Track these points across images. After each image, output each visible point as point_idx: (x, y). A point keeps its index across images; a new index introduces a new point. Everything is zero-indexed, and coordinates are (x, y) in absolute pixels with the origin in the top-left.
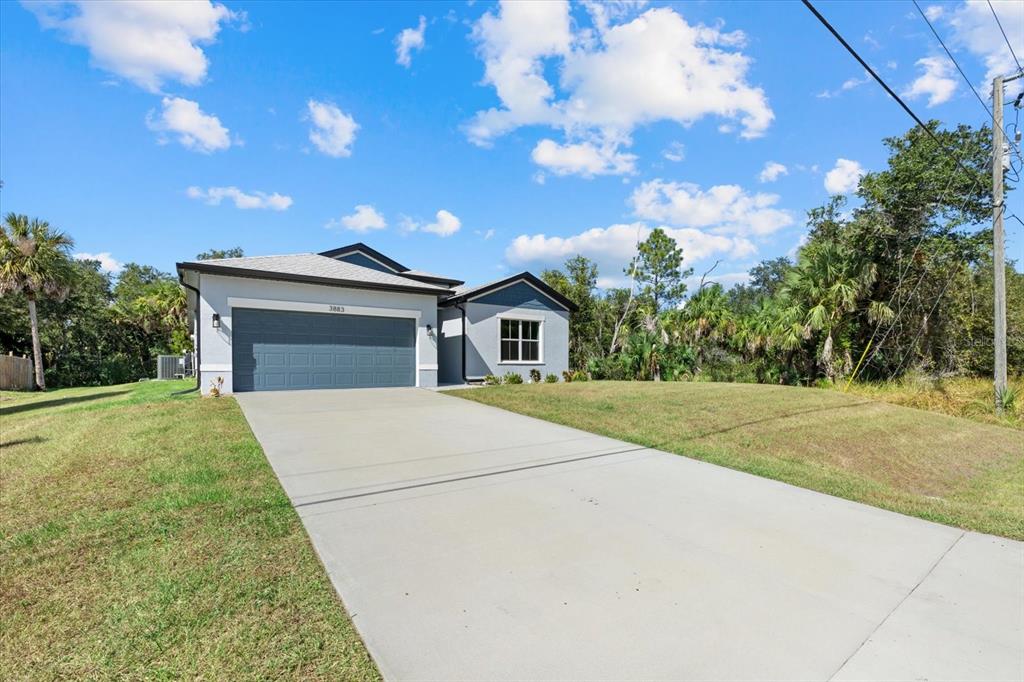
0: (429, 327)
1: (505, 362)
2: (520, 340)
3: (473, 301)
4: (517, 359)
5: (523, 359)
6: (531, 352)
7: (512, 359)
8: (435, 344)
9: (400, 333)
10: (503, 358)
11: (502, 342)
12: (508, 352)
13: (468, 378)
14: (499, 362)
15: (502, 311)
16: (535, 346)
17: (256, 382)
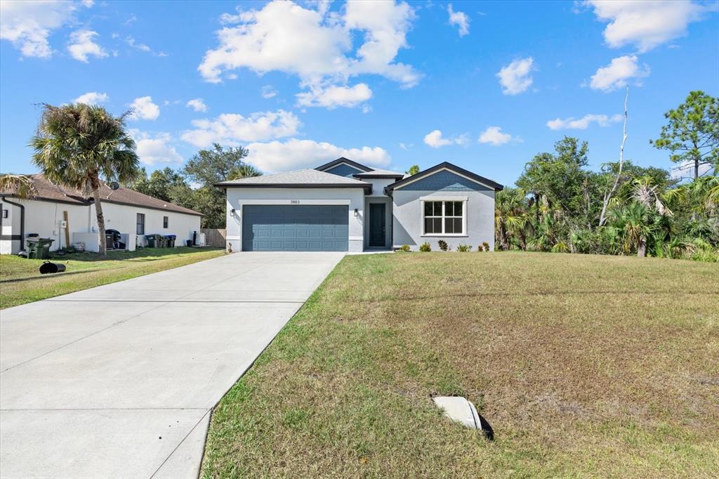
0: (356, 211)
1: (428, 234)
2: (443, 217)
3: (399, 189)
4: (441, 232)
5: (446, 232)
6: (455, 226)
7: (435, 232)
8: (361, 222)
9: (338, 215)
10: (426, 231)
11: (426, 219)
12: (431, 226)
13: (394, 246)
14: (422, 235)
15: (425, 195)
16: (459, 222)
17: (254, 246)
